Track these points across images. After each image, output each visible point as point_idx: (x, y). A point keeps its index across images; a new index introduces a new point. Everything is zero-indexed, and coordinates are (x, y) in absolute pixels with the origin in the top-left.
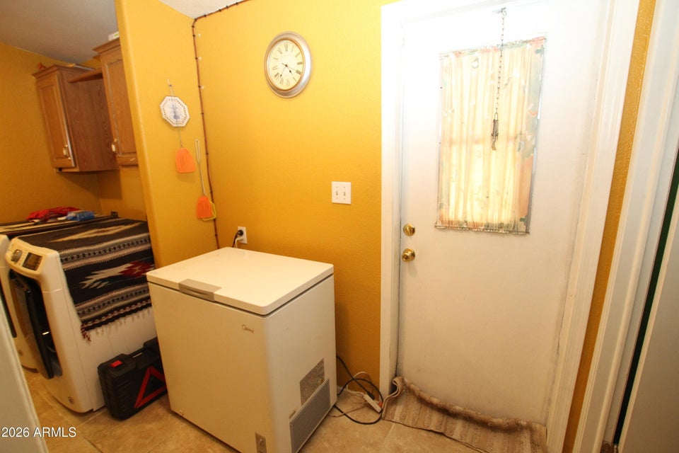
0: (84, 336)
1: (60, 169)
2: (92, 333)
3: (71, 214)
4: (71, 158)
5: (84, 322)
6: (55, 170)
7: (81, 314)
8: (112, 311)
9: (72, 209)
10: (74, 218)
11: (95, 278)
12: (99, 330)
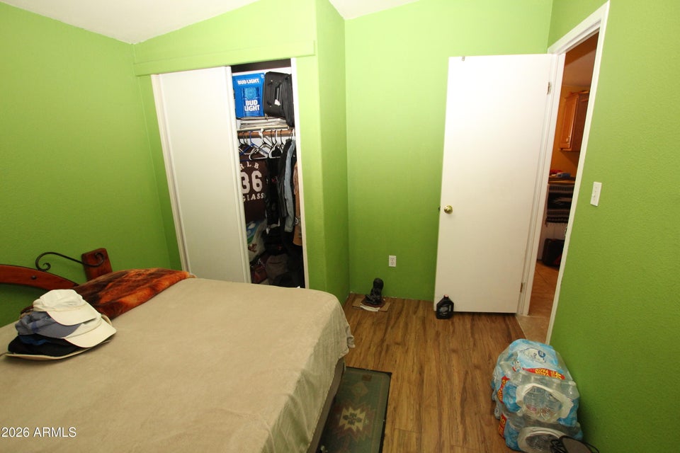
0: (546, 223)
1: (562, 149)
2: (549, 224)
3: (559, 173)
4: (569, 143)
5: (548, 218)
6: (559, 149)
7: (548, 213)
8: (560, 218)
9: (560, 171)
10: (560, 175)
11: (559, 200)
12: (552, 224)
